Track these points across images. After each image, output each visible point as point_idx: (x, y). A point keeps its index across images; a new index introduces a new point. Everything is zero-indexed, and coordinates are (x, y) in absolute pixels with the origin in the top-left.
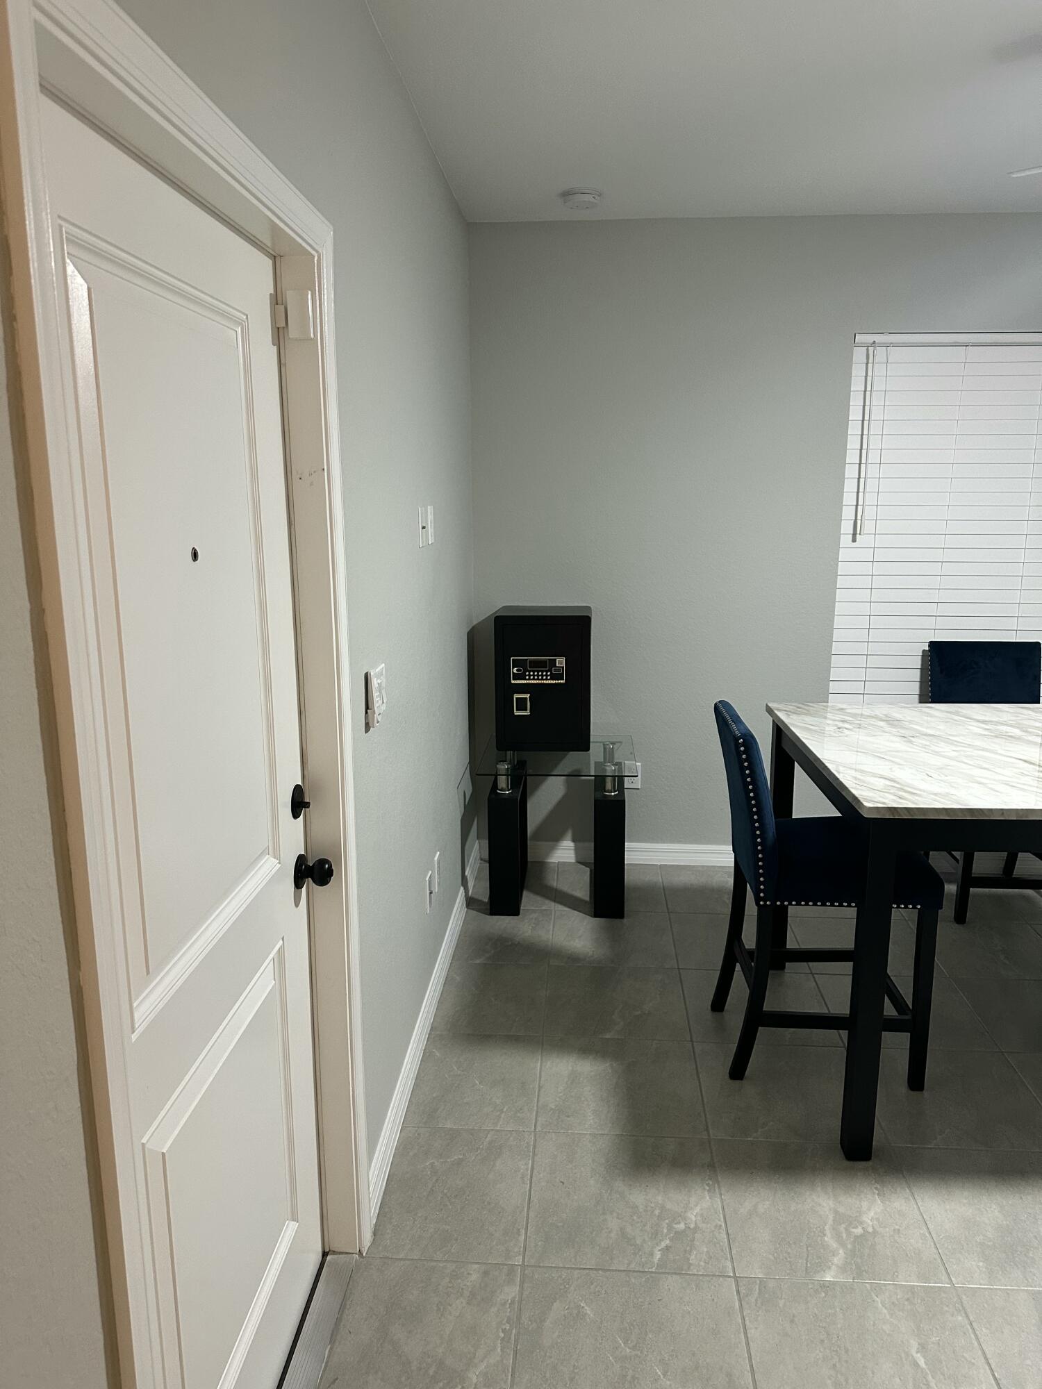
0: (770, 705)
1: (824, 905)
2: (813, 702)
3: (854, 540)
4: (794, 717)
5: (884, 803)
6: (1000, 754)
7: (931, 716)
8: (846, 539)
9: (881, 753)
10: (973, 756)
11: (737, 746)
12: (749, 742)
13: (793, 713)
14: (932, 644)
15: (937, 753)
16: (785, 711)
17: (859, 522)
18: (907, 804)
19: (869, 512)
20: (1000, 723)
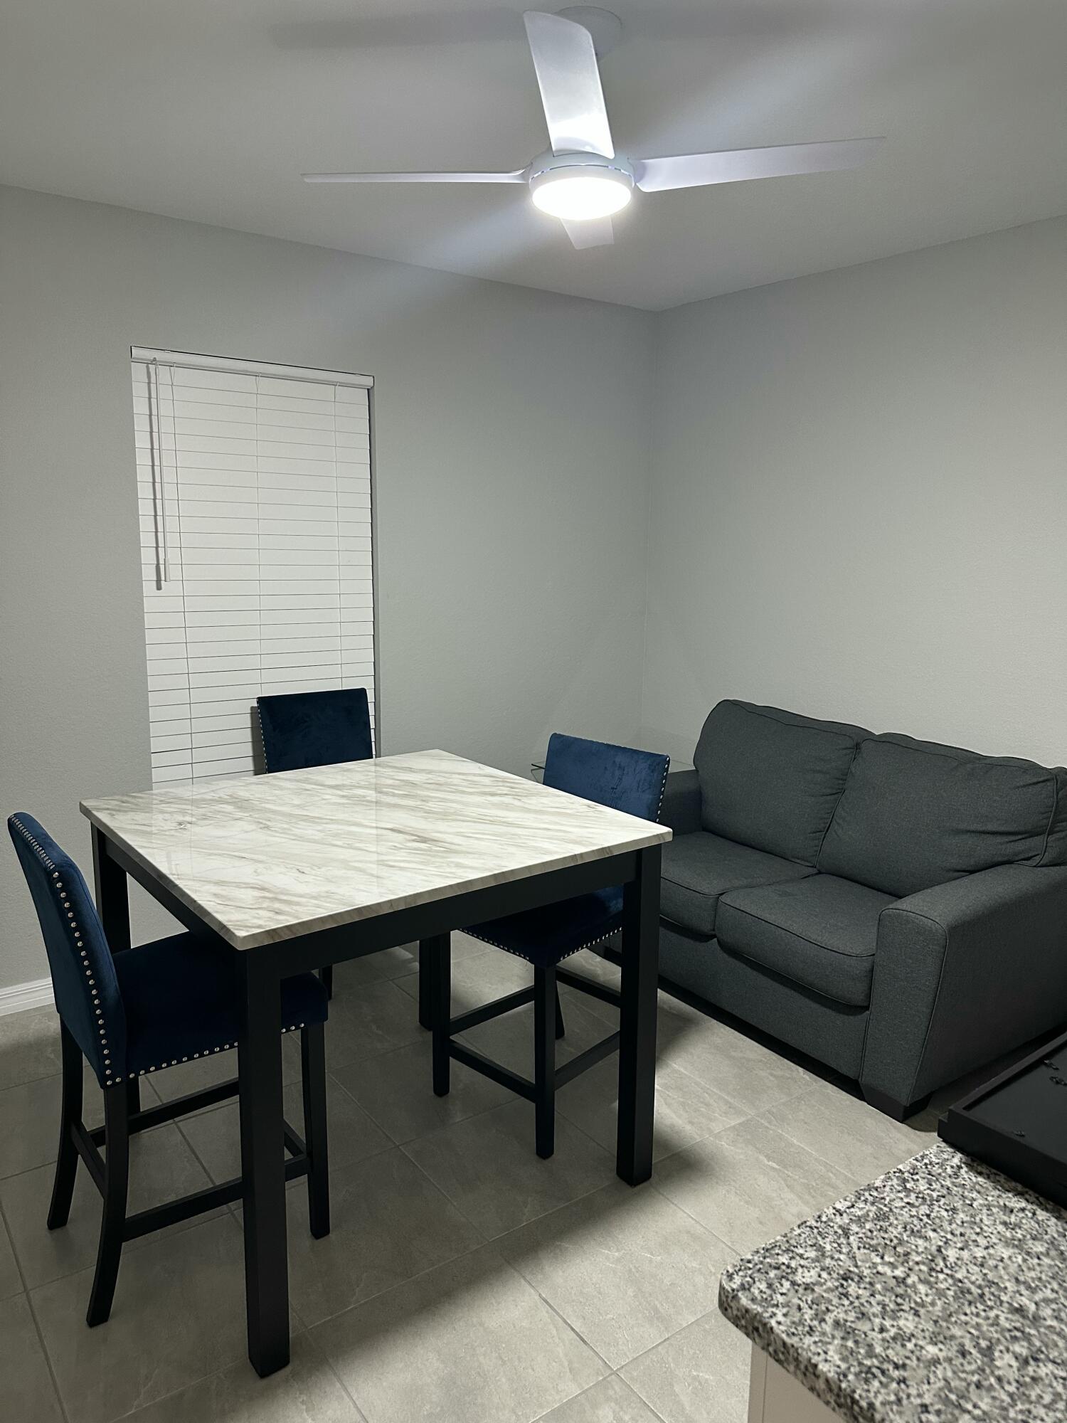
0: (85, 804)
1: (191, 1058)
2: (140, 792)
3: (159, 588)
4: (120, 817)
5: (259, 927)
6: (366, 826)
7: (281, 788)
8: (149, 587)
9: (239, 851)
10: (341, 834)
11: (51, 882)
12: (68, 872)
13: (119, 811)
14: (260, 700)
15: (301, 838)
16: (108, 809)
17: (162, 567)
18: (288, 921)
19: (173, 556)
20: (354, 786)
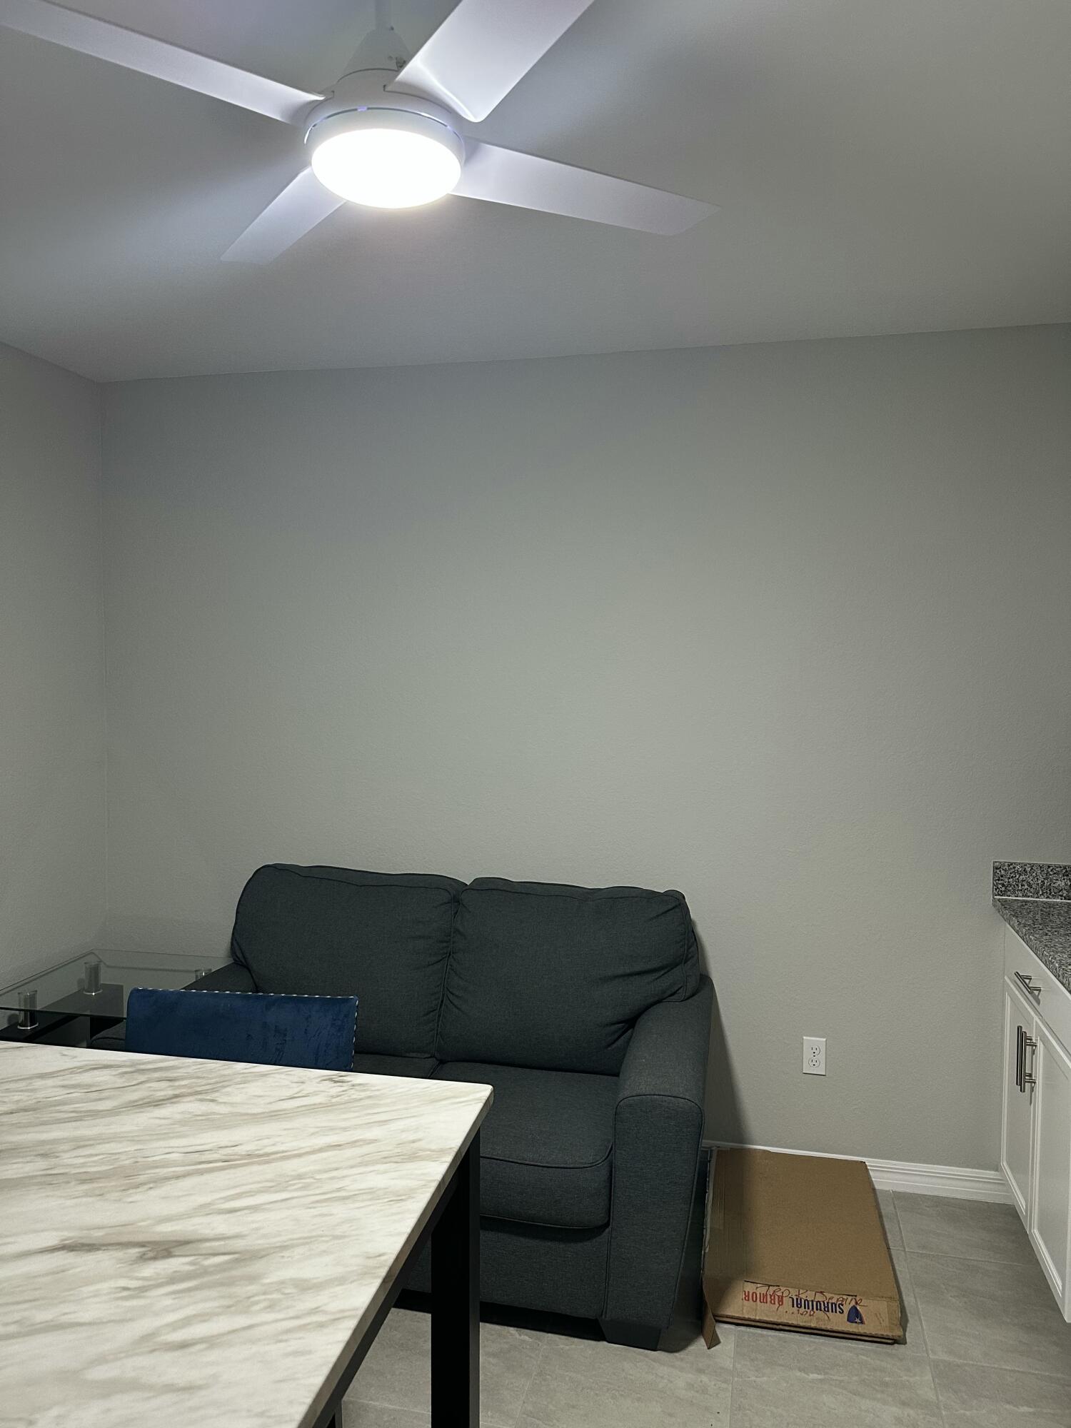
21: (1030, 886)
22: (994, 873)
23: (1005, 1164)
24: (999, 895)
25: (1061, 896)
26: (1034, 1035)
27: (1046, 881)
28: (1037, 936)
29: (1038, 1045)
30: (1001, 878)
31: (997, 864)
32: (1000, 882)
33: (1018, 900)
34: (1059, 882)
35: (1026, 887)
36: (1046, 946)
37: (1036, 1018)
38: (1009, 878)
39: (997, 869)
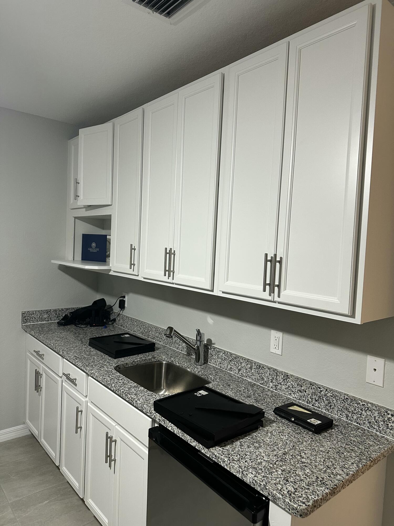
21: (35, 318)
22: (22, 316)
23: (28, 420)
24: (24, 323)
25: (46, 320)
26: (41, 371)
27: (40, 316)
28: (42, 336)
29: (43, 374)
30: (25, 317)
31: (23, 312)
32: (25, 319)
33: (31, 324)
34: (45, 316)
35: (34, 319)
36: (46, 339)
37: (42, 365)
38: (28, 317)
39: (23, 314)
